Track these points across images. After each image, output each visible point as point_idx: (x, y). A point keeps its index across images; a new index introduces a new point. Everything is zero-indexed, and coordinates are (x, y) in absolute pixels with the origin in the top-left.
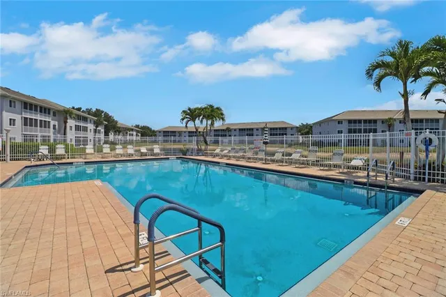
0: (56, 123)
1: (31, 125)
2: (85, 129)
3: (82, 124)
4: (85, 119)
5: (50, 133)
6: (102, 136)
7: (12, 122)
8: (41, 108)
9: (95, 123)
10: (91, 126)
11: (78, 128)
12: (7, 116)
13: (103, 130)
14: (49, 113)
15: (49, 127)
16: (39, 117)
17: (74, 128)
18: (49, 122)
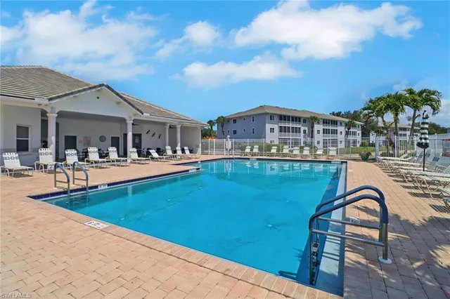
0: (307, 129)
1: (285, 132)
2: (335, 132)
3: (330, 128)
4: (335, 123)
5: (301, 137)
6: (359, 138)
7: (272, 130)
8: (293, 117)
9: (346, 125)
10: (341, 129)
11: (325, 131)
12: (268, 126)
13: (360, 132)
14: (300, 121)
15: (300, 132)
16: (291, 125)
17: (321, 132)
18: (300, 128)
